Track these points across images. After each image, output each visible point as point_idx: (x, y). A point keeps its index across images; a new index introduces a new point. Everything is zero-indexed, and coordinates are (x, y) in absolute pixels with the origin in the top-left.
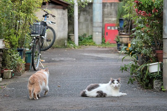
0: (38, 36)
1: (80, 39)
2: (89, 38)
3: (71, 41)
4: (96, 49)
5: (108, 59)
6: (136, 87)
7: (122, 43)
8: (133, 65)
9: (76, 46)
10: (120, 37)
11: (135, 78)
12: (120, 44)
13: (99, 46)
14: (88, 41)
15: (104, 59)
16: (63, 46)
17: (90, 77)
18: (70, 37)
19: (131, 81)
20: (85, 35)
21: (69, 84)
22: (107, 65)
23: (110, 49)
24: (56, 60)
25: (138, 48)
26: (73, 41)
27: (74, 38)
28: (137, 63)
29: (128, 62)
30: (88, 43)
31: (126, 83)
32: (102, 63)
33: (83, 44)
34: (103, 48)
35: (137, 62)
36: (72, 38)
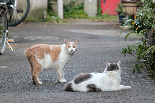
0: (4, 5)
1: (65, 9)
2: (78, 7)
3: (53, 11)
4: (88, 24)
5: (105, 37)
6: (144, 78)
7: (126, 15)
8: (140, 46)
9: (60, 20)
10: (123, 6)
11: (143, 64)
12: (123, 15)
13: (92, 19)
14: (76, 12)
15: (101, 38)
16: (41, 20)
17: (80, 64)
18: (52, 6)
19: (138, 69)
20: (73, 3)
21: (48, 73)
22: (104, 46)
23: (109, 23)
24: (30, 39)
25: (148, 21)
26: (55, 11)
27: (57, 8)
28: (146, 43)
29: (133, 42)
30: (77, 16)
31: (131, 71)
32: (97, 43)
33: (71, 17)
34: (98, 22)
35: (145, 41)
36: (54, 7)
